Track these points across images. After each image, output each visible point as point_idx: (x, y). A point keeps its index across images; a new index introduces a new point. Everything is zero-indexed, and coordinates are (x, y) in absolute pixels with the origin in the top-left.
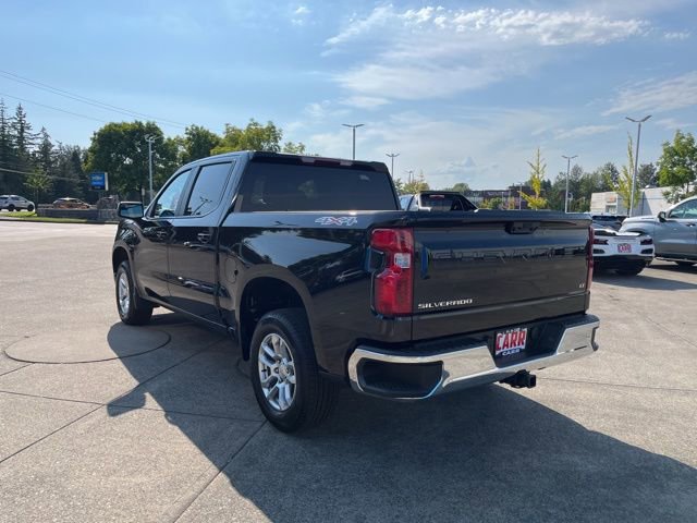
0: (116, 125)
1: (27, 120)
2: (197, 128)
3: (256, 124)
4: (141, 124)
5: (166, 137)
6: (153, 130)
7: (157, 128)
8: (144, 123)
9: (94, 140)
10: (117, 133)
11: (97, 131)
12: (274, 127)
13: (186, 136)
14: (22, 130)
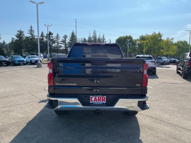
0: (121, 37)
1: (105, 38)
2: (143, 36)
3: (155, 33)
4: (127, 36)
5: (133, 39)
6: (130, 38)
7: (131, 37)
8: (128, 36)
9: (116, 41)
10: (121, 39)
11: (117, 39)
12: (160, 34)
13: (140, 38)
14: (104, 40)
